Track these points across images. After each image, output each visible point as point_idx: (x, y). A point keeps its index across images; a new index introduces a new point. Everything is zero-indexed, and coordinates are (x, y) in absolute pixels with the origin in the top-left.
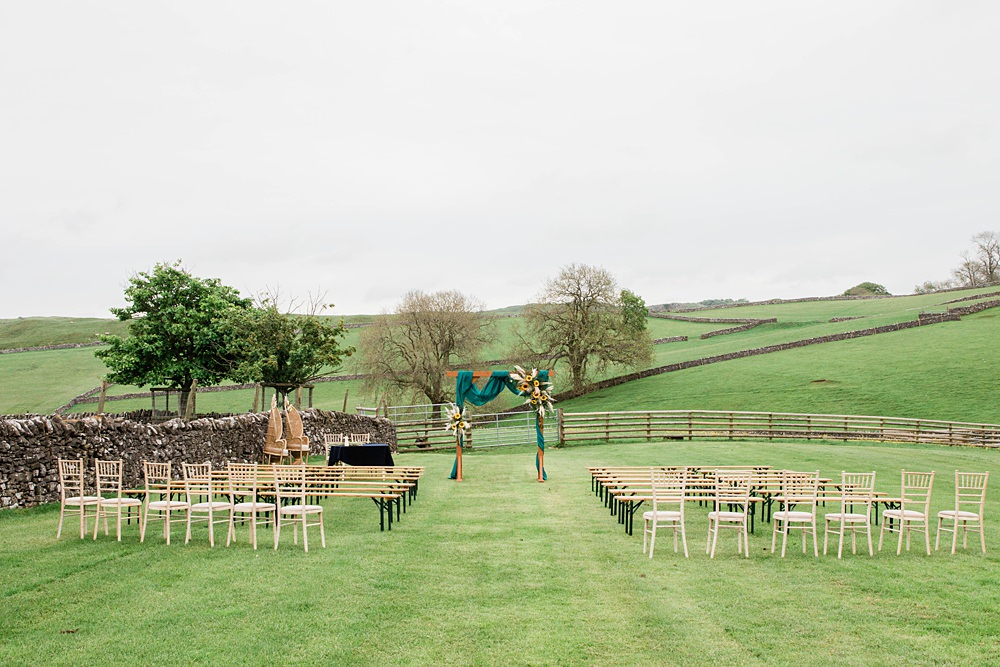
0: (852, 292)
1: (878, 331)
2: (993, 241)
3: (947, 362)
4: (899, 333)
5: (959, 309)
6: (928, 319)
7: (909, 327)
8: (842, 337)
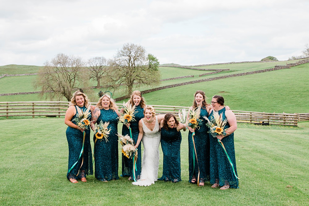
0: (264, 60)
1: (256, 72)
3: (275, 84)
4: (263, 73)
5: (291, 64)
6: (277, 68)
7: (269, 71)
8: (241, 75)
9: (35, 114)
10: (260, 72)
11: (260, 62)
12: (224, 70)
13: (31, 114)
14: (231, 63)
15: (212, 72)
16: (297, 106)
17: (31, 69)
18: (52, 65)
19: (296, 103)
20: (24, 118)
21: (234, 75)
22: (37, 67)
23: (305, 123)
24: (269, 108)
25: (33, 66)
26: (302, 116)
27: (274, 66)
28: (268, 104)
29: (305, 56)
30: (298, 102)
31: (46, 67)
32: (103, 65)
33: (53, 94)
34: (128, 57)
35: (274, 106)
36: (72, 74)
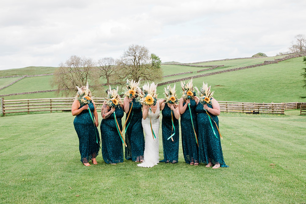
0: (254, 56)
1: (248, 67)
2: (302, 38)
3: (265, 78)
4: (254, 68)
5: (279, 59)
6: (266, 63)
7: (259, 66)
8: (234, 70)
9: (53, 109)
10: (251, 67)
11: (251, 58)
12: (220, 66)
13: (49, 109)
14: (225, 60)
15: (208, 68)
16: (285, 96)
17: (48, 70)
18: (66, 66)
19: (283, 94)
20: (43, 113)
21: (228, 71)
22: (53, 68)
23: (292, 111)
24: (260, 98)
25: (49, 67)
26: (288, 105)
27: (264, 61)
28: (259, 95)
29: (291, 52)
30: (285, 93)
31: (61, 68)
32: (112, 64)
33: (68, 92)
34: (133, 57)
35: (264, 97)
36: (84, 73)
